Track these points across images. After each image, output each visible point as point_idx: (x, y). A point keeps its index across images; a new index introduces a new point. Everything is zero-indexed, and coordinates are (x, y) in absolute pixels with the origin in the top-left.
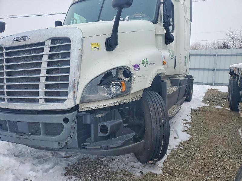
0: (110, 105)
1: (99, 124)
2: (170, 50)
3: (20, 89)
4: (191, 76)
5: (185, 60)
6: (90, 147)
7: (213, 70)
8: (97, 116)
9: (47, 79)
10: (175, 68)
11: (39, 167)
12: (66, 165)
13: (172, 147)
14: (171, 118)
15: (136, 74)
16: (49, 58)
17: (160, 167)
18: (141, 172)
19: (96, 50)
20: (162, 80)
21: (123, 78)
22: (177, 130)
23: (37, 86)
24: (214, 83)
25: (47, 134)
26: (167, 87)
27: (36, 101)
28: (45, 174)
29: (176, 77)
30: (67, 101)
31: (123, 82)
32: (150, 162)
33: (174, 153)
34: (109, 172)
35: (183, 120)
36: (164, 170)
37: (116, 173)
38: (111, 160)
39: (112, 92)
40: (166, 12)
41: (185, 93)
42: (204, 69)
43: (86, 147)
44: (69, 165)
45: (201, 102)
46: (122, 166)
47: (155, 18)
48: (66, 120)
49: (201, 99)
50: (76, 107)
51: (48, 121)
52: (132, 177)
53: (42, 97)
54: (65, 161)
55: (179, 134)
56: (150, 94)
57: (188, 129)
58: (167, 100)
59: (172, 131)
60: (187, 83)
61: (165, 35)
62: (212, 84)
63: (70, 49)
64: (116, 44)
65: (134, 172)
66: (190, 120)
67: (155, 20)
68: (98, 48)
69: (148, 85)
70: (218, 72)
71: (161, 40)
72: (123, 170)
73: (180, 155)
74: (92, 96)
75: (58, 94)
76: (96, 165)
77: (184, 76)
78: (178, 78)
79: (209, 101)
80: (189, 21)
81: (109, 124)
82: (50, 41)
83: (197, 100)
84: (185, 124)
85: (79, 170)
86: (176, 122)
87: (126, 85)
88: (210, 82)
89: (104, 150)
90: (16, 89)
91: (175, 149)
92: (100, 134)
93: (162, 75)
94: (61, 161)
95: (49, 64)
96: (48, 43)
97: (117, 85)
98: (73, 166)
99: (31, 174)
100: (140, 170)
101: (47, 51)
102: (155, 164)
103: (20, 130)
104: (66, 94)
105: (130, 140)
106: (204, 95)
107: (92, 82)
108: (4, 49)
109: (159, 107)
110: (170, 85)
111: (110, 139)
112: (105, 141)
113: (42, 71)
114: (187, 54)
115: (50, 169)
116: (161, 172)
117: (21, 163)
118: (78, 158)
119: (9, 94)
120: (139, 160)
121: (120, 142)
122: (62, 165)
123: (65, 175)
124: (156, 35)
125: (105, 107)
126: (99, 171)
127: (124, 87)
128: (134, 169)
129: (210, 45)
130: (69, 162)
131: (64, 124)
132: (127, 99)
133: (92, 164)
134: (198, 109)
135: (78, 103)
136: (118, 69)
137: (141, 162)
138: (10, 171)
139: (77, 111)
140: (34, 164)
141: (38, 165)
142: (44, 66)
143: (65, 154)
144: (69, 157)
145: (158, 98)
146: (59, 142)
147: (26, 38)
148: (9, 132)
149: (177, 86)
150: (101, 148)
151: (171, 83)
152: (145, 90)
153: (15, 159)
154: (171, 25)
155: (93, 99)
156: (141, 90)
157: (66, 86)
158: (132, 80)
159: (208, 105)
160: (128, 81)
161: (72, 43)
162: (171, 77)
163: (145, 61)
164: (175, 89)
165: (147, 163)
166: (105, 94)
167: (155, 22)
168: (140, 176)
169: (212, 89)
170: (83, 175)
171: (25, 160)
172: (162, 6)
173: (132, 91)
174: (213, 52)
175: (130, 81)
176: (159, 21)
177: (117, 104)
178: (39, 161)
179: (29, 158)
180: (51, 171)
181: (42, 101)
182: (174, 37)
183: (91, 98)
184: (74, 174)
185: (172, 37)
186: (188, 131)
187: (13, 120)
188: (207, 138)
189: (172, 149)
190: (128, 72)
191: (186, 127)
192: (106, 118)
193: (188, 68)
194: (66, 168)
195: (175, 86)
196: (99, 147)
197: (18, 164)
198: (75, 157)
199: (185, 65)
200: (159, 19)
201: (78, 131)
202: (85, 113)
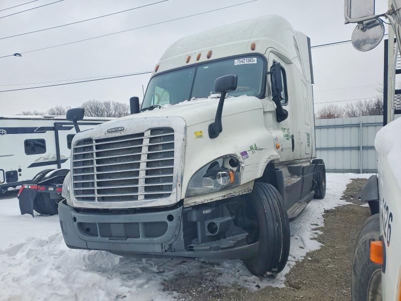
0: (218, 199)
1: (206, 222)
2: (285, 129)
3: (111, 185)
4: (321, 161)
5: (308, 139)
6: (198, 248)
7: (358, 148)
8: (204, 212)
9: (147, 173)
10: (293, 151)
11: (131, 283)
12: (162, 281)
13: (296, 258)
14: (292, 219)
15: (245, 163)
16: (149, 150)
17: (281, 281)
18: (258, 286)
19: (200, 139)
20: (276, 168)
21: (230, 167)
22: (303, 237)
23: (137, 181)
24: (361, 170)
25: (147, 235)
26: (284, 177)
27: (135, 198)
28: (139, 289)
29: (296, 164)
30: (171, 195)
31: (231, 173)
32: (268, 273)
33: (299, 265)
34: (217, 287)
35: (312, 225)
36: (287, 284)
37: (226, 288)
38: (217, 274)
39: (219, 184)
40: (276, 84)
41: (313, 186)
42: (343, 149)
43: (194, 248)
44: (165, 280)
45: (341, 199)
46: (232, 280)
47: (261, 92)
48: (170, 218)
49: (340, 194)
50: (181, 203)
51: (149, 221)
52: (247, 291)
53: (141, 193)
54: (160, 276)
55: (305, 242)
56: (262, 186)
57: (320, 236)
58: (285, 194)
59: (296, 239)
60: (314, 171)
61: (275, 111)
62: (358, 172)
63: (173, 139)
64: (220, 130)
65: (248, 287)
66: (322, 225)
67: (262, 94)
68: (201, 136)
69: (259, 174)
70: (365, 151)
71: (271, 118)
72: (235, 285)
73: (307, 267)
74: (198, 190)
75: (160, 188)
76: (200, 280)
77: (310, 161)
78: (299, 165)
79: (353, 197)
80: (309, 84)
81: (218, 222)
82: (149, 132)
83: (334, 196)
84: (315, 230)
85: (179, 285)
86: (301, 227)
87: (235, 176)
88: (355, 167)
89: (215, 250)
90: (108, 185)
91: (301, 261)
92: (208, 234)
93: (276, 162)
94: (154, 276)
95: (149, 156)
96: (148, 134)
97: (224, 175)
98: (171, 282)
99: (124, 290)
100: (256, 284)
101: (146, 142)
102: (274, 278)
103: (114, 233)
104: (170, 188)
105: (243, 240)
106: (345, 188)
107: (197, 173)
108: (94, 142)
109: (275, 201)
110: (289, 174)
111: (219, 240)
112: (214, 242)
113: (141, 164)
114: (310, 128)
115: (143, 284)
116: (283, 286)
117: (108, 279)
118: (175, 274)
119: (99, 192)
120: (253, 273)
121: (232, 243)
122: (158, 280)
123: (164, 290)
124: (265, 112)
125: (212, 201)
126: (205, 286)
127: (232, 178)
128: (248, 283)
129: (355, 106)
130: (165, 278)
131: (169, 223)
132: (236, 192)
133: (194, 279)
134: (334, 209)
135: (183, 197)
136: (224, 158)
137: (256, 275)
138: (97, 287)
139: (182, 207)
140: (124, 280)
141: (128, 280)
142: (144, 158)
143: (158, 269)
144: (163, 272)
145: (272, 191)
146: (162, 245)
147: (123, 129)
148: (99, 237)
149: (298, 175)
150: (211, 248)
151: (289, 172)
152: (256, 180)
153: (99, 274)
154: (282, 99)
155: (199, 192)
156: (251, 181)
157: (170, 179)
158: (241, 170)
159: (351, 203)
160: (237, 171)
161: (175, 134)
162: (289, 164)
163: (254, 147)
164: (296, 179)
165: (265, 276)
166: (212, 187)
167: (262, 97)
168: (256, 290)
169: (358, 179)
170: (186, 290)
171: (111, 275)
172: (269, 76)
173: (242, 183)
174: (355, 121)
175: (238, 170)
176: (267, 95)
177: (226, 197)
178: (128, 277)
179: (115, 274)
180: (146, 286)
181: (141, 198)
182: (287, 112)
183: (197, 192)
184: (174, 290)
185: (285, 112)
186: (319, 239)
187: (107, 221)
188: (345, 247)
189: (296, 260)
190: (235, 161)
191: (317, 233)
192: (214, 215)
193: (314, 149)
194: (162, 284)
195: (296, 176)
196: (208, 248)
197: (104, 279)
198: (171, 272)
199: (309, 145)
200: (267, 92)
201: (184, 230)
202: (191, 209)
